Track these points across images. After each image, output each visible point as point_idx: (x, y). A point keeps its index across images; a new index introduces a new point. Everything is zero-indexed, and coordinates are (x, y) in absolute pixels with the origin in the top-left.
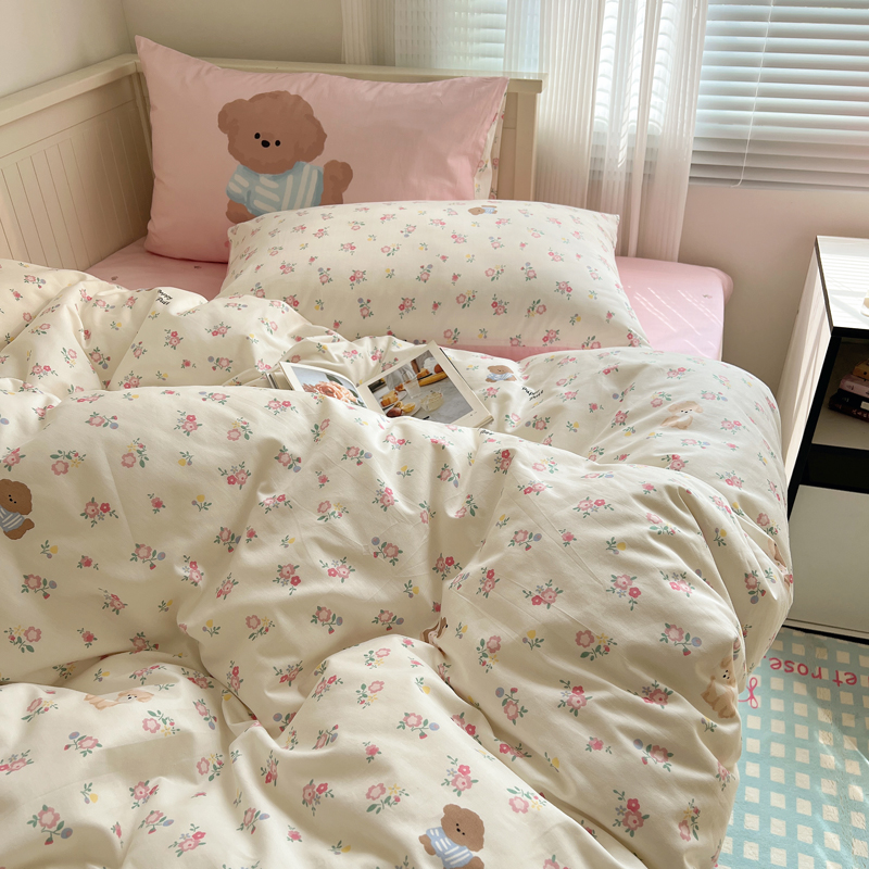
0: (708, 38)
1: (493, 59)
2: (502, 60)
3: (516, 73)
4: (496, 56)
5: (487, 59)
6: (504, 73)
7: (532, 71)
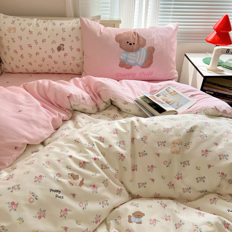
0: (160, 9)
1: (106, 15)
2: (109, 15)
3: (113, 19)
4: (107, 14)
5: (105, 15)
6: (110, 18)
7: (117, 18)
